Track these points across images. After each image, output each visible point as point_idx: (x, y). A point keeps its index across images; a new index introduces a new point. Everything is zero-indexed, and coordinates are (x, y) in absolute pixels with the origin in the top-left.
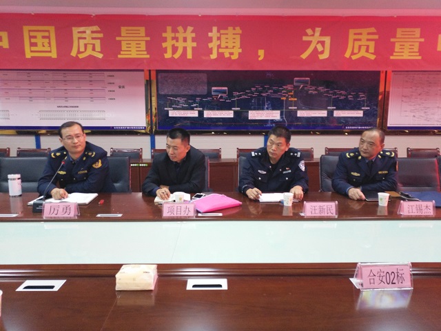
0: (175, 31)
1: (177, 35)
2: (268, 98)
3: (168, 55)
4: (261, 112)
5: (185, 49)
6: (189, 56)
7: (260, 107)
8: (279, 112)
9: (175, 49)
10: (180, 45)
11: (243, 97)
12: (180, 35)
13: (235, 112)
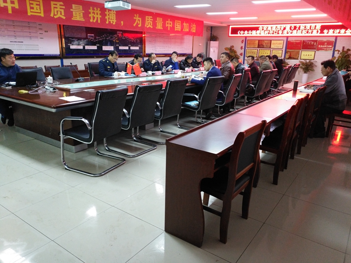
0: (93, 9)
1: (94, 11)
2: (109, 40)
3: (91, 20)
4: (107, 47)
5: (97, 18)
6: (99, 22)
7: (106, 45)
8: (113, 47)
9: (94, 18)
10: (96, 16)
11: (100, 39)
12: (96, 12)
13: (98, 47)
